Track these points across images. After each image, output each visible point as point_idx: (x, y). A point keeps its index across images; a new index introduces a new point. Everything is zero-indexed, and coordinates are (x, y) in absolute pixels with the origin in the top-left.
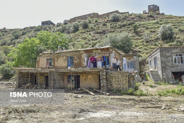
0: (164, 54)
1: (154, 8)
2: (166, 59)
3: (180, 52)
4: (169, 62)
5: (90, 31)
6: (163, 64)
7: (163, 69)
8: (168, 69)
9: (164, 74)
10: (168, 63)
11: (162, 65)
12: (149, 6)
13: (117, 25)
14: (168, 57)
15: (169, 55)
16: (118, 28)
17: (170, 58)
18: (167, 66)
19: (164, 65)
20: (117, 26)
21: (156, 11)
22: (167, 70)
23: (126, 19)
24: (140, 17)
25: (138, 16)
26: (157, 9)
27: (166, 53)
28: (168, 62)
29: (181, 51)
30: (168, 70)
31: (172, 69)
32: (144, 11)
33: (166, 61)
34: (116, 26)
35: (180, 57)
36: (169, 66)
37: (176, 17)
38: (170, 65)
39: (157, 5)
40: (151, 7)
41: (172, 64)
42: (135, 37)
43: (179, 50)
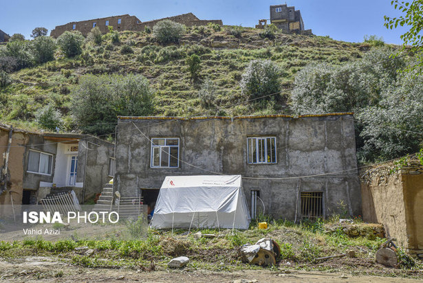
0: (128, 137)
1: (284, 14)
2: (132, 150)
3: (171, 133)
4: (138, 161)
5: (79, 65)
6: (120, 164)
7: (118, 178)
8: (131, 179)
9: (117, 193)
10: (134, 164)
11: (119, 169)
12: (272, 8)
13: (158, 54)
14: (137, 145)
15: (141, 140)
16: (157, 63)
17: (142, 148)
18: (130, 173)
19: (122, 168)
20: (156, 55)
21: (291, 24)
22: (128, 183)
23: (202, 38)
24: (239, 37)
25: (233, 33)
26: (293, 18)
27: (133, 134)
28: (134, 160)
29: (172, 131)
30: (132, 182)
31: (142, 180)
32: (260, 21)
33: (130, 158)
34: (153, 57)
35: (169, 146)
36: (135, 173)
37: (335, 43)
38: (139, 170)
39: (294, 8)
40: (279, 10)
41: (145, 167)
42: (187, 89)
43: (168, 127)
